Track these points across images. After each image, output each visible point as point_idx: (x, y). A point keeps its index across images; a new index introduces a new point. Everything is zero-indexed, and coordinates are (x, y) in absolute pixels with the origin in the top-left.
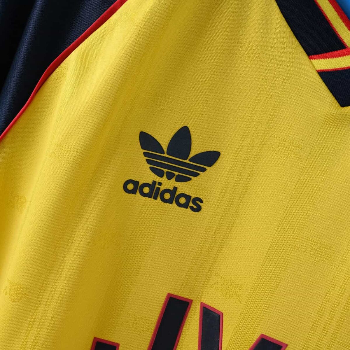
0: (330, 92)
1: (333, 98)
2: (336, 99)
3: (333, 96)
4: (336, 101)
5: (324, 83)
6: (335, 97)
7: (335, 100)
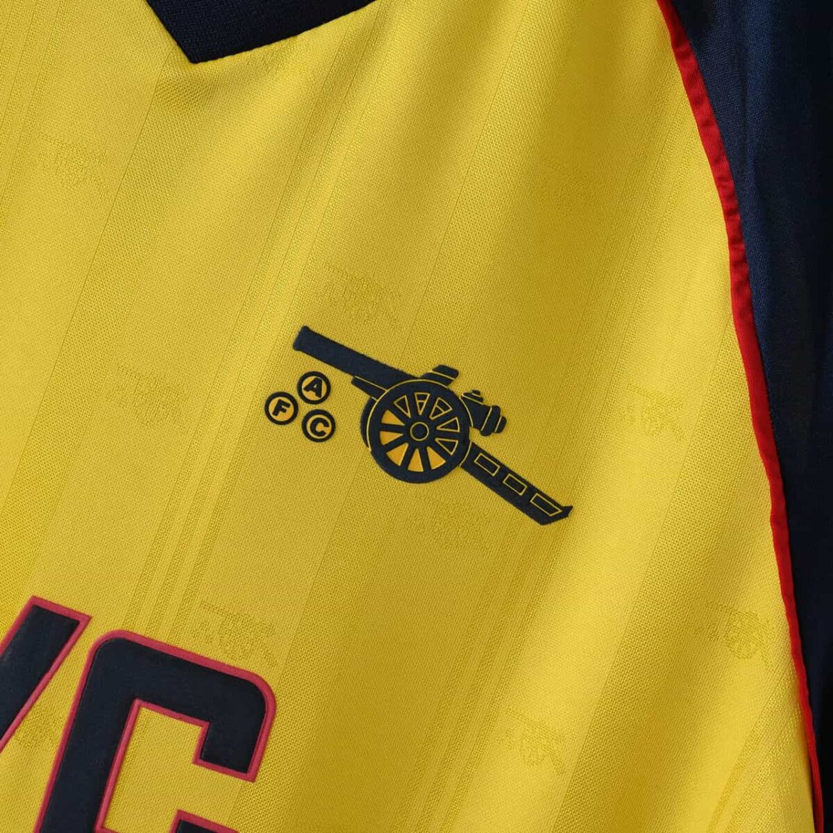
0: (163, 29)
1: (174, 43)
2: (179, 44)
3: (171, 39)
4: (178, 50)
5: (150, 8)
6: (176, 41)
7: (177, 47)
